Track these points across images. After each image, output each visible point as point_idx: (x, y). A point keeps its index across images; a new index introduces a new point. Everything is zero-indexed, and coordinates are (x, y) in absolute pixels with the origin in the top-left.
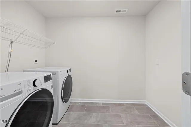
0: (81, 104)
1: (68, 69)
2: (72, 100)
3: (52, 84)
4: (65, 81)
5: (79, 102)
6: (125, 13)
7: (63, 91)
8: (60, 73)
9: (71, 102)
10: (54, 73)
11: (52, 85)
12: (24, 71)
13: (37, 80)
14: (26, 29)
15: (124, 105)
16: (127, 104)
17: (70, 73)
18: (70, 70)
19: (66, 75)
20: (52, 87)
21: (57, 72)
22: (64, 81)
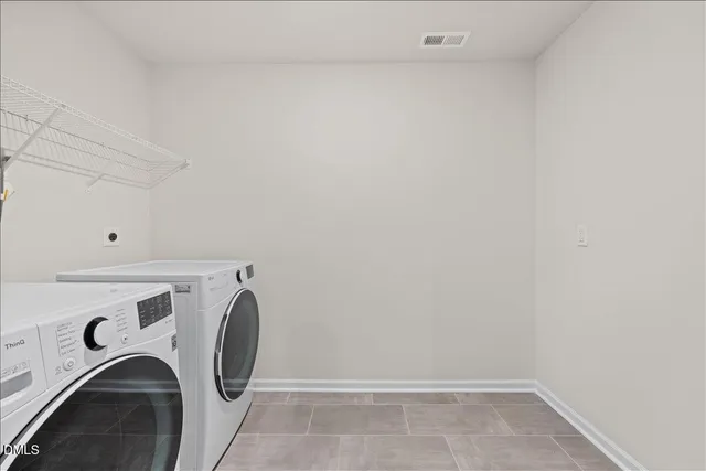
0: (295, 399)
1: (241, 266)
2: (258, 384)
3: (174, 332)
4: (228, 313)
5: (287, 393)
6: (458, 46)
7: (220, 354)
8: (206, 286)
9: (255, 393)
10: (183, 285)
11: (174, 338)
12: (60, 279)
13: (104, 319)
14: (63, 106)
15: (455, 401)
16: (467, 394)
17: (247, 284)
18: (250, 270)
19: (234, 290)
20: (174, 345)
21: (199, 278)
22: (225, 316)
